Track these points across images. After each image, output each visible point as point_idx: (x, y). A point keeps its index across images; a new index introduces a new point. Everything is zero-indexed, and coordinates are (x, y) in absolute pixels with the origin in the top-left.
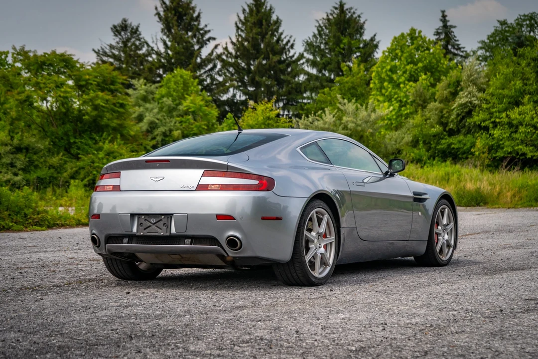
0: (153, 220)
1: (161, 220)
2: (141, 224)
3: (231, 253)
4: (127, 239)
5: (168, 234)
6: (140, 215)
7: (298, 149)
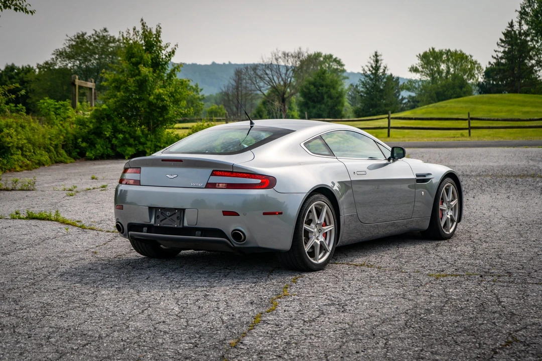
0: (168, 214)
1: (175, 213)
2: (158, 216)
3: (236, 244)
4: (146, 228)
5: (181, 226)
6: (157, 208)
7: (302, 145)
